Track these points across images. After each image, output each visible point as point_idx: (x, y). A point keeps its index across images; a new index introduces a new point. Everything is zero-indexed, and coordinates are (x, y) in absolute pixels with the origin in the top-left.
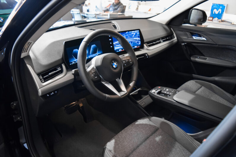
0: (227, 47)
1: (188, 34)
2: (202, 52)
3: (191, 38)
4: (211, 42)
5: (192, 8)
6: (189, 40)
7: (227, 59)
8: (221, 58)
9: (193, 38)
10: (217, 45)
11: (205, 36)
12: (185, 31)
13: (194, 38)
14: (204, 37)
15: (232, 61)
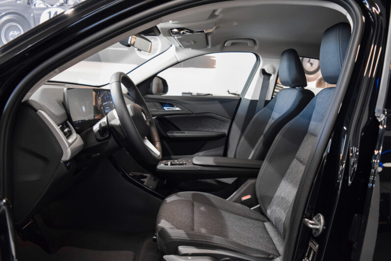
0: (205, 114)
1: (158, 104)
2: (177, 125)
3: (162, 109)
4: (186, 111)
5: (155, 75)
6: (160, 112)
7: (206, 130)
8: (200, 129)
9: (164, 109)
10: (193, 114)
11: (180, 106)
12: (153, 102)
13: (166, 108)
14: (177, 107)
15: (212, 130)
